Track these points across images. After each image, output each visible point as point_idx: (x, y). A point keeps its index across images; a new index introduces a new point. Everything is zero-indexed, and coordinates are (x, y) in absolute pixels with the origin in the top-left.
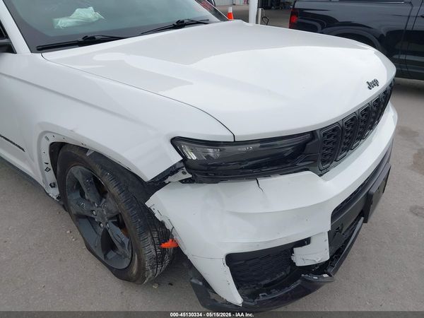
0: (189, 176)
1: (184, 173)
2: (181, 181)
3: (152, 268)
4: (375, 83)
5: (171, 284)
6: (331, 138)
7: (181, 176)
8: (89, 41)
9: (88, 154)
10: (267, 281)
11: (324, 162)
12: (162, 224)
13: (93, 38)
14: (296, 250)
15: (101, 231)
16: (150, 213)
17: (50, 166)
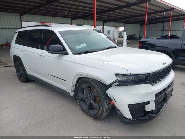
0: (118, 83)
1: (117, 83)
2: (116, 85)
3: (105, 112)
4: (165, 63)
5: (109, 122)
6: (154, 76)
7: (116, 84)
8: (87, 52)
9: (91, 79)
10: (138, 116)
11: (153, 82)
12: (109, 98)
13: (88, 51)
14: (146, 106)
15: (88, 103)
16: (106, 95)
17: (75, 85)
